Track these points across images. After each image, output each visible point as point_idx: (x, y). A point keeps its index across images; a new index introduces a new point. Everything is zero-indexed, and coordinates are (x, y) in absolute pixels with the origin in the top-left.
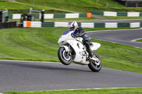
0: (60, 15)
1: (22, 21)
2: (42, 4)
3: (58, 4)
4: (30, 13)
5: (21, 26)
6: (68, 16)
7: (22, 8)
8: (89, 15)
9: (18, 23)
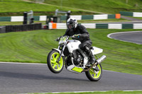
0: (88, 17)
1: (47, 22)
2: (70, 5)
3: (87, 5)
4: (56, 15)
5: (47, 28)
6: (96, 17)
7: (50, 10)
8: (118, 16)
9: (44, 25)
